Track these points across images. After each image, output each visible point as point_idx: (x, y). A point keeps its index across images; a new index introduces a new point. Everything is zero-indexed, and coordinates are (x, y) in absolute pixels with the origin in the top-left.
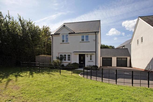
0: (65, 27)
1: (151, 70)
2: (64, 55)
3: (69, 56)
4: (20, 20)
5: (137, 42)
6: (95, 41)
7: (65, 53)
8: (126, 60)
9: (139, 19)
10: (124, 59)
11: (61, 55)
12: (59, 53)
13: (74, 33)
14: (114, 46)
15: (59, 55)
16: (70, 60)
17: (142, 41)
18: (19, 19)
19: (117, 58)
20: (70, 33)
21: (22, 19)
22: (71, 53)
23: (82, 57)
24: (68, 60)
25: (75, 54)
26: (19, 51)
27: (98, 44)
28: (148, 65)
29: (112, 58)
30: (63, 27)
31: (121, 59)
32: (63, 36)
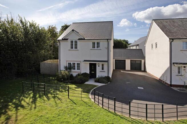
0: (74, 31)
1: (166, 82)
2: (73, 63)
3: (78, 64)
4: (21, 22)
5: (151, 47)
6: (107, 49)
7: (74, 61)
8: (140, 62)
9: (153, 22)
10: (138, 61)
11: (70, 64)
12: (67, 61)
13: (84, 39)
14: (127, 41)
15: (67, 64)
16: (79, 69)
17: (156, 47)
18: (21, 20)
19: (131, 60)
20: (79, 39)
21: (23, 21)
22: (81, 62)
23: (93, 67)
24: (77, 69)
25: (85, 63)
26: (21, 58)
27: (111, 52)
28: (162, 75)
29: (125, 60)
30: (72, 31)
31: (135, 61)
32: (72, 42)
